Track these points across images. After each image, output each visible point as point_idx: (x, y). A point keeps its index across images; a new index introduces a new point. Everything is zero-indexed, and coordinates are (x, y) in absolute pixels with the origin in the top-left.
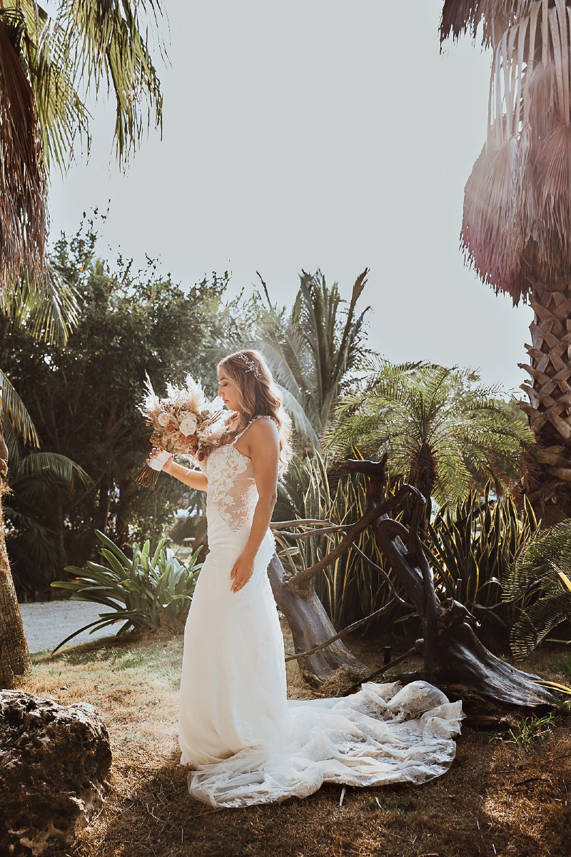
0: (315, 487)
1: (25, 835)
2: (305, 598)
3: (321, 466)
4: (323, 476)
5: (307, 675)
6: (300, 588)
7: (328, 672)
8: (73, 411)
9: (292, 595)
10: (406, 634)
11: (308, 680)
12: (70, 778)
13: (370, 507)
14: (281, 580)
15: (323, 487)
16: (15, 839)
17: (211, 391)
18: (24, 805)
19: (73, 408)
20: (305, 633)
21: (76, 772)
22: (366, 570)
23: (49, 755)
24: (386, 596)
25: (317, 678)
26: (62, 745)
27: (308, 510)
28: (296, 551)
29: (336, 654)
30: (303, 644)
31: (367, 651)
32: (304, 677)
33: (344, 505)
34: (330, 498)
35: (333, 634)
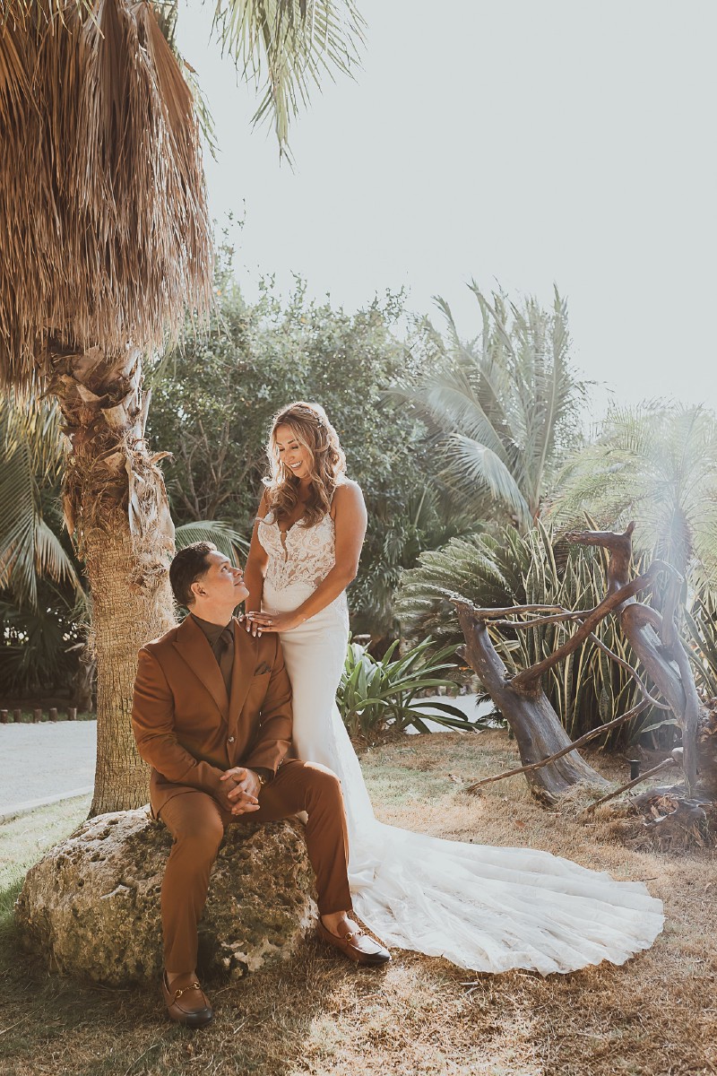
0: (538, 567)
1: (240, 949)
2: (532, 700)
3: (545, 540)
4: (548, 551)
5: (537, 791)
6: (526, 688)
7: (562, 787)
8: (216, 475)
9: (517, 696)
10: (656, 748)
11: (538, 797)
12: (282, 891)
13: (612, 589)
14: (502, 678)
15: (548, 566)
16: (230, 953)
17: (390, 445)
18: (236, 918)
19: (216, 472)
20: (533, 741)
21: (288, 886)
22: (605, 669)
23: (258, 867)
24: (630, 701)
25: (549, 795)
26: (271, 857)
27: (530, 594)
28: (516, 645)
29: (572, 767)
30: (532, 755)
31: (608, 767)
32: (533, 793)
33: (575, 588)
34: (557, 580)
35: (567, 742)
